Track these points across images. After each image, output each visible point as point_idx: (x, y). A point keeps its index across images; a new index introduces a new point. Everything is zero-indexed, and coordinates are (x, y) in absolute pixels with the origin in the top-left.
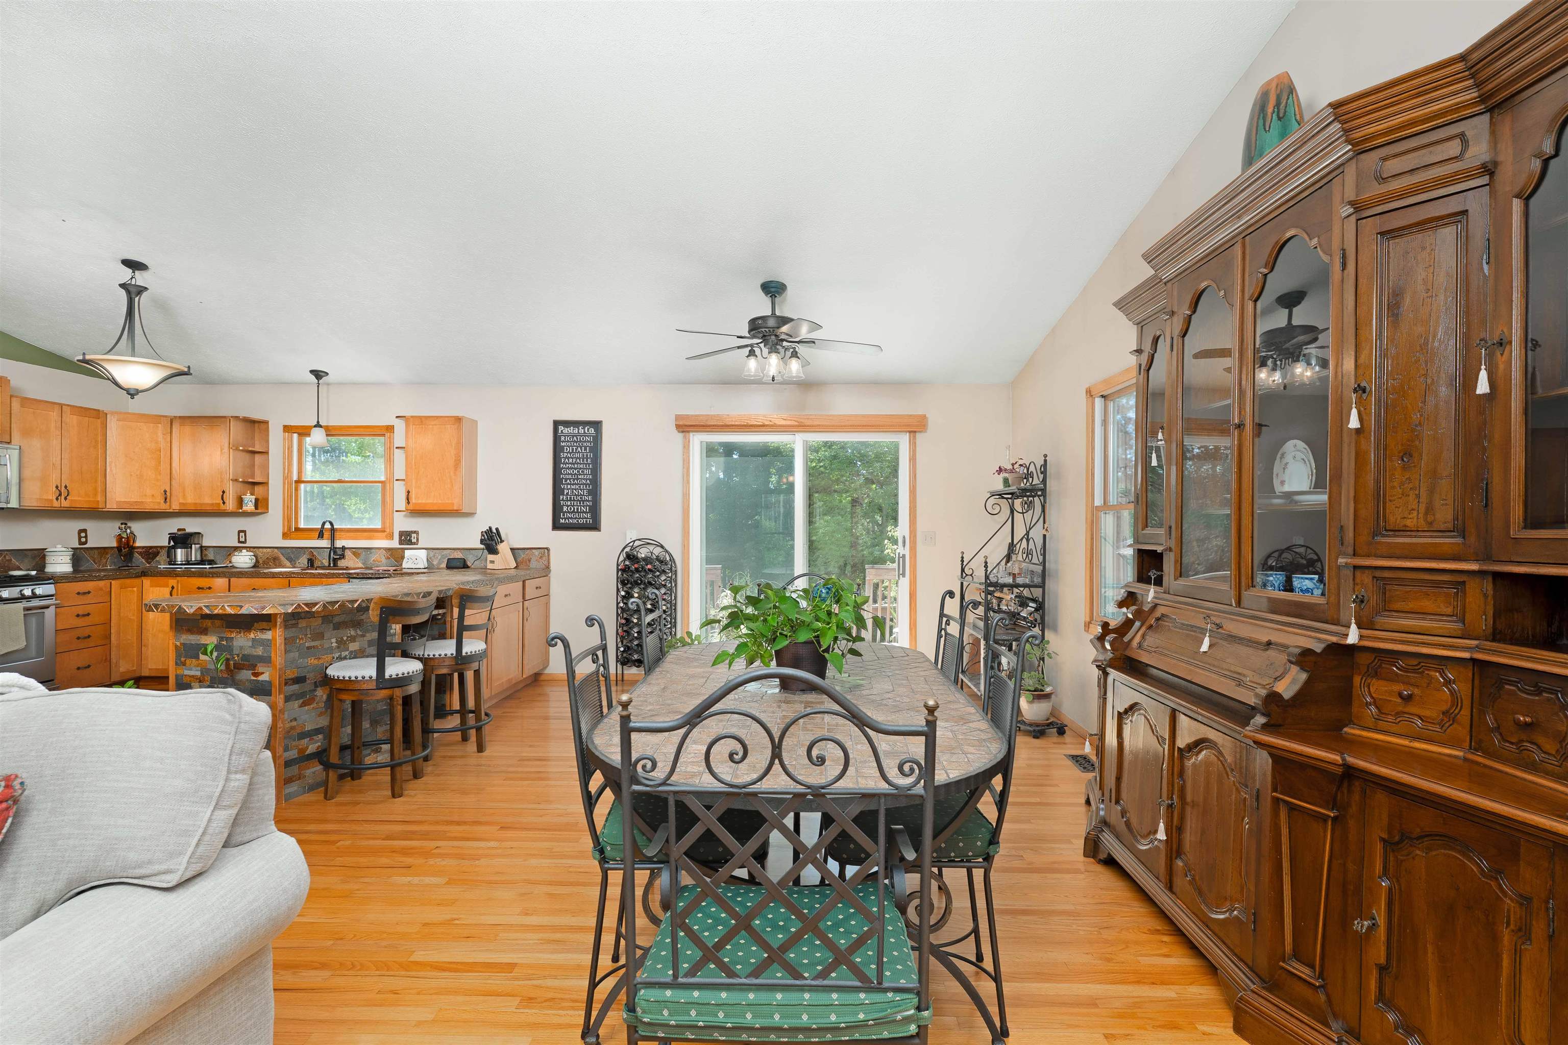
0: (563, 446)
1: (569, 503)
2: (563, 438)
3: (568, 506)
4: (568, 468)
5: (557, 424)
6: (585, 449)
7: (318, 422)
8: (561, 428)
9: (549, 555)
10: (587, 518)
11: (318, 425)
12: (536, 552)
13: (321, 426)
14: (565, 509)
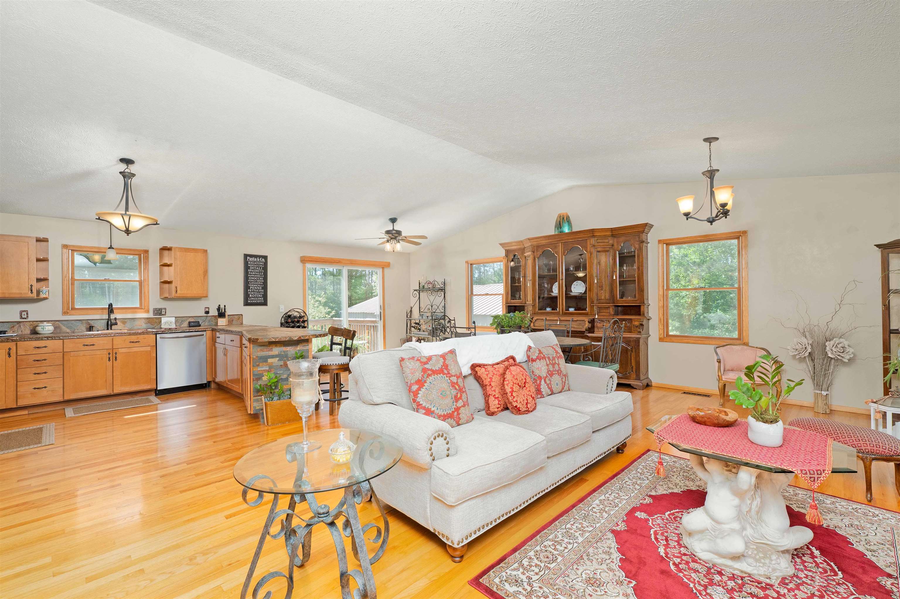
0: (250, 267)
1: (253, 293)
2: (249, 263)
3: (252, 294)
4: (252, 277)
5: (246, 256)
6: (260, 268)
7: (111, 246)
8: (248, 258)
9: (242, 318)
10: (261, 300)
11: (111, 247)
12: (236, 317)
13: (113, 248)
14: (251, 296)
